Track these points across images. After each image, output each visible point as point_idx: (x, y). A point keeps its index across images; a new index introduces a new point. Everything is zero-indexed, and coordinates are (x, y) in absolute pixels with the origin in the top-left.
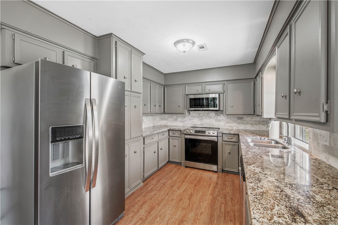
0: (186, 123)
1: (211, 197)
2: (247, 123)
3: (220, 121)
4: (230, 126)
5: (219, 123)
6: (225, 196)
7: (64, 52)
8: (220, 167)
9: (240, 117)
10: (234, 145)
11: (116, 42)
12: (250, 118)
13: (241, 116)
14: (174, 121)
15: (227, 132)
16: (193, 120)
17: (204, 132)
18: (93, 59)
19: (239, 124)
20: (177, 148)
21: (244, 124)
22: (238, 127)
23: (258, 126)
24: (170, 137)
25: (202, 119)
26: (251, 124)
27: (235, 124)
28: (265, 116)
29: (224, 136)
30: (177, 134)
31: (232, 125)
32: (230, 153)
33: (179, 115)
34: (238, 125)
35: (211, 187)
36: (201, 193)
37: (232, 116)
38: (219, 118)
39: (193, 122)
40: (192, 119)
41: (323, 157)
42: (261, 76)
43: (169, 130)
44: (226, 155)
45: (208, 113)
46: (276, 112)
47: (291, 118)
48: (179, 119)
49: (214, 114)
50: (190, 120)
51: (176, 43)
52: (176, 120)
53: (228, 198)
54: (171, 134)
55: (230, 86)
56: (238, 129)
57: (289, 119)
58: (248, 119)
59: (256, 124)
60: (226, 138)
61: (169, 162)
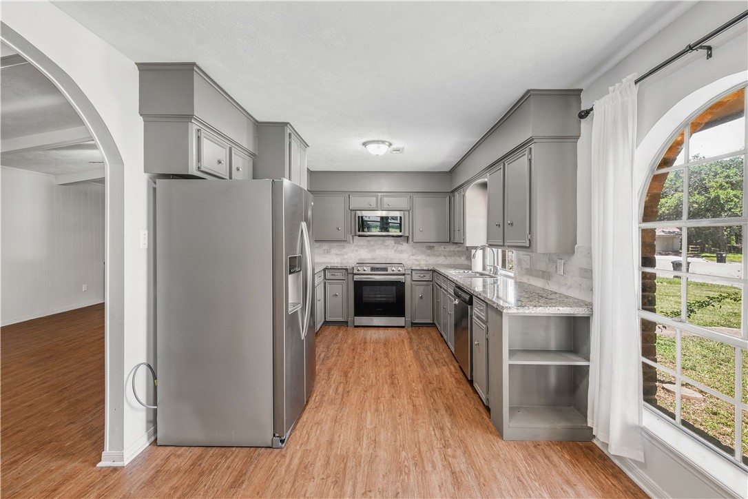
0: (346, 257)
1: (411, 352)
2: (439, 255)
3: (401, 252)
4: (416, 260)
5: (401, 255)
6: (427, 348)
7: (230, 149)
8: (408, 319)
9: (429, 246)
10: (426, 285)
11: (290, 134)
12: (442, 247)
13: (432, 244)
14: (324, 253)
15: (418, 268)
16: (359, 253)
17: (386, 269)
18: (253, 155)
19: (429, 256)
20: (339, 298)
21: (434, 255)
22: (427, 261)
23: (453, 258)
24: (327, 281)
25: (374, 250)
26: (445, 256)
27: (423, 257)
28: (468, 244)
29: (413, 273)
30: (339, 275)
31: (419, 258)
32: (421, 297)
33: (334, 244)
34: (428, 258)
35: (405, 342)
36: (397, 351)
37: (419, 244)
38: (400, 248)
39: (360, 255)
40: (357, 250)
41: (525, 279)
42: (462, 193)
43: (324, 270)
44: (417, 300)
45: (384, 241)
46: (488, 239)
47: (506, 244)
48: (333, 251)
49: (393, 242)
50: (353, 251)
51: (365, 144)
52: (328, 252)
53: (432, 349)
54: (328, 275)
55: (418, 200)
56: (428, 263)
57: (504, 246)
58: (441, 249)
59: (451, 256)
60: (416, 277)
61: (326, 323)
